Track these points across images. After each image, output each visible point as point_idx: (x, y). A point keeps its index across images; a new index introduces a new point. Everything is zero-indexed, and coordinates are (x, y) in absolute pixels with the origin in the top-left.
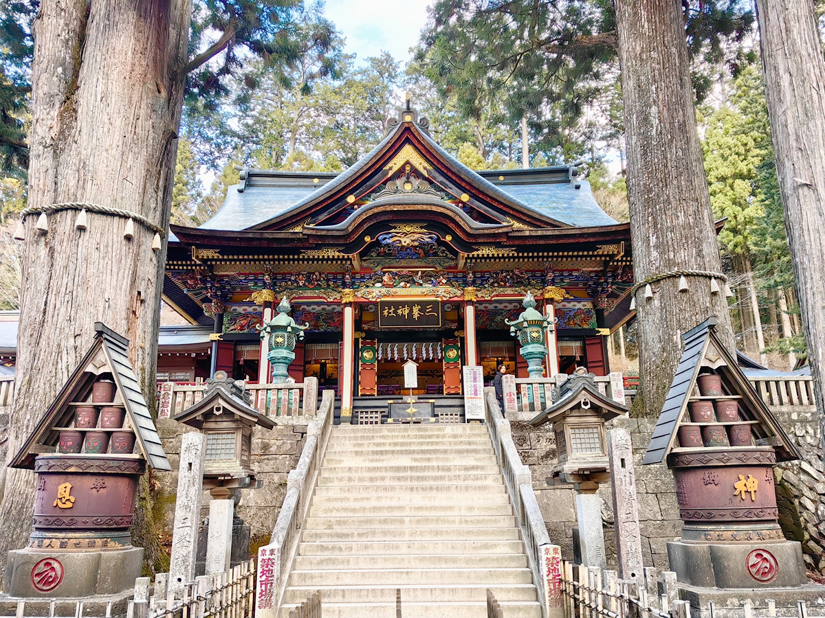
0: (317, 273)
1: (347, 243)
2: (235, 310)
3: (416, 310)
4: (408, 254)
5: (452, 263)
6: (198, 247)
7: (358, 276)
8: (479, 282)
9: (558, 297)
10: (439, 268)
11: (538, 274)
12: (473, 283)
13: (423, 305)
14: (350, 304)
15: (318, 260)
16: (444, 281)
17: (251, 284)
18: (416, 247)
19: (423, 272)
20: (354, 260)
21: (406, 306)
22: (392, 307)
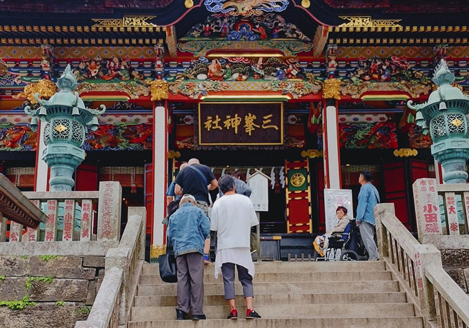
2: (4, 120)
4: (244, 34)
7: (174, 64)
8: (343, 74)
10: (288, 54)
11: (425, 64)
12: (336, 75)
14: (162, 102)
17: (23, 74)
19: (265, 59)
20: (170, 35)
21: (236, 115)
22: (217, 117)
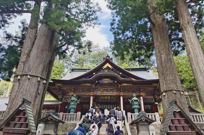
0: (85, 89)
1: (92, 82)
2: (66, 97)
3: (109, 97)
4: (107, 85)
5: (117, 87)
6: (57, 83)
7: (94, 89)
8: (124, 91)
9: (143, 95)
10: (114, 88)
11: (138, 90)
12: (122, 91)
13: (111, 96)
15: (85, 86)
16: (115, 91)
17: (69, 91)
18: (108, 83)
19: (110, 89)
20: (93, 86)
21: (107, 96)
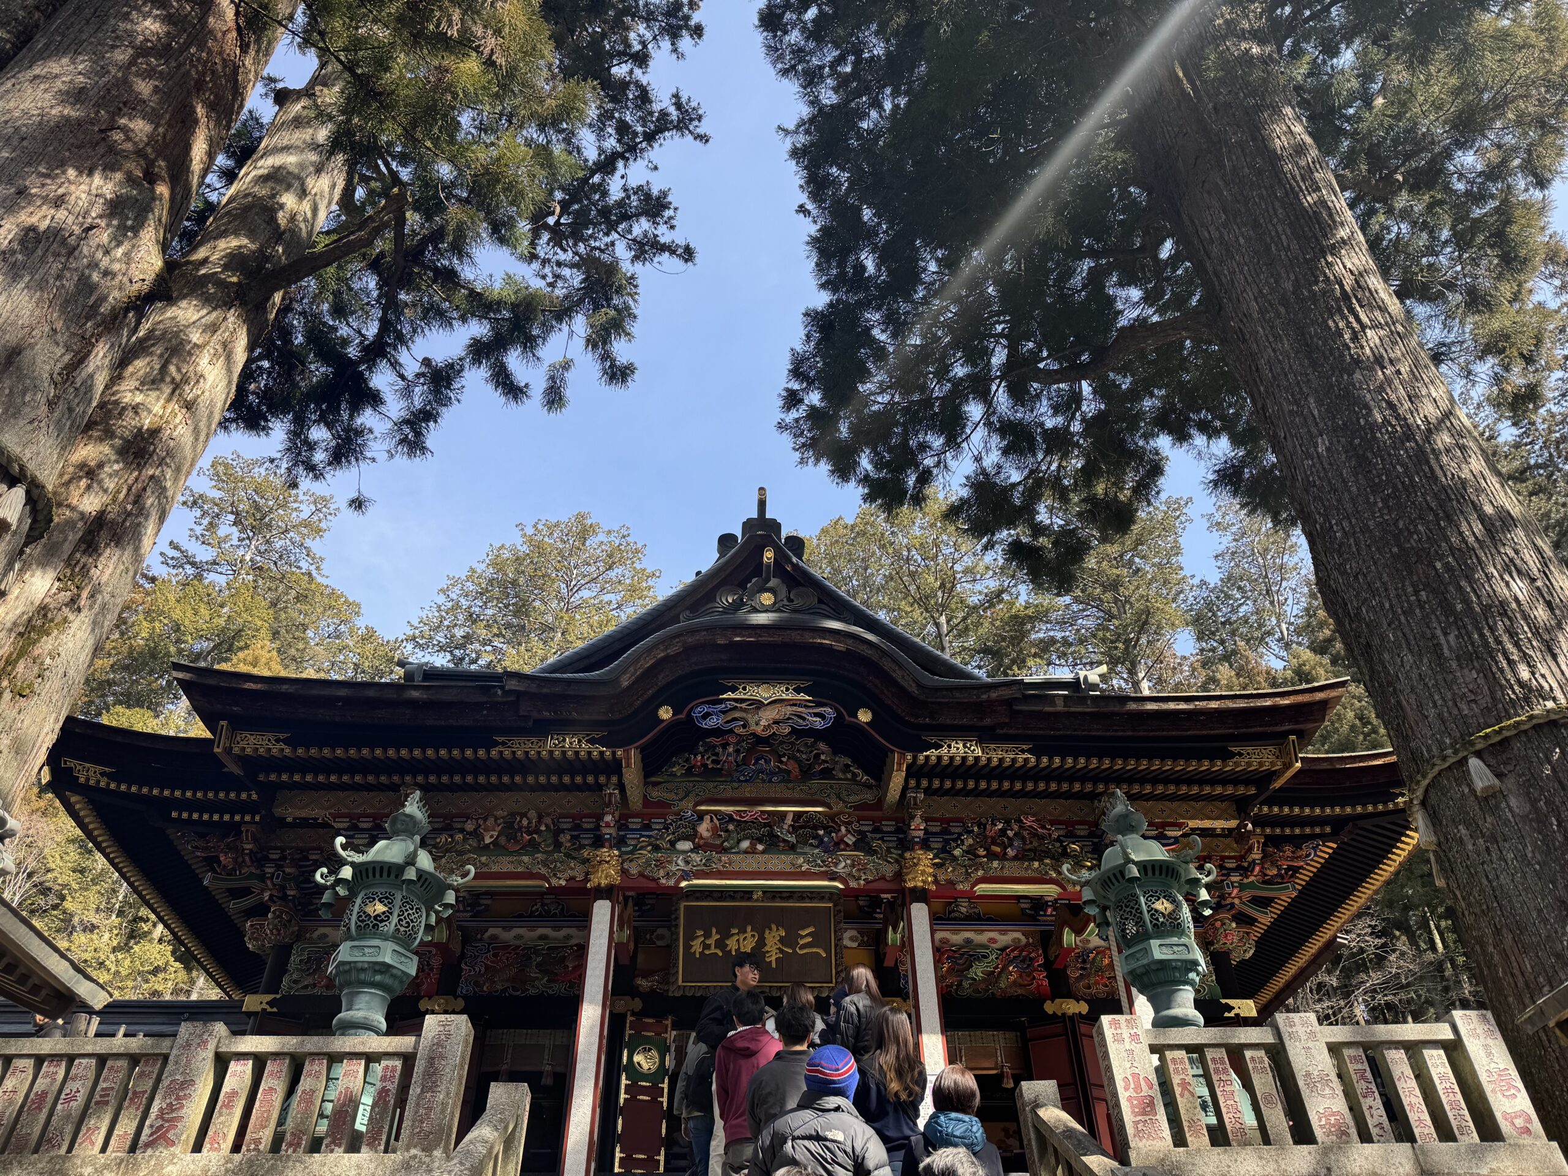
0: (532, 814)
4: (762, 770)
7: (636, 823)
8: (938, 844)
10: (838, 807)
12: (927, 844)
14: (607, 892)
16: (850, 841)
20: (628, 765)
21: (749, 928)
22: (714, 930)
